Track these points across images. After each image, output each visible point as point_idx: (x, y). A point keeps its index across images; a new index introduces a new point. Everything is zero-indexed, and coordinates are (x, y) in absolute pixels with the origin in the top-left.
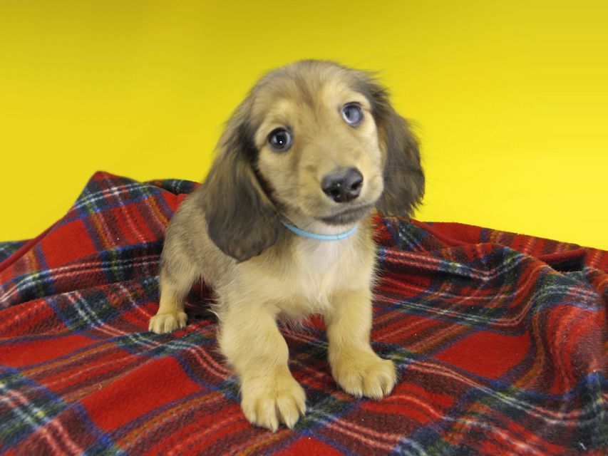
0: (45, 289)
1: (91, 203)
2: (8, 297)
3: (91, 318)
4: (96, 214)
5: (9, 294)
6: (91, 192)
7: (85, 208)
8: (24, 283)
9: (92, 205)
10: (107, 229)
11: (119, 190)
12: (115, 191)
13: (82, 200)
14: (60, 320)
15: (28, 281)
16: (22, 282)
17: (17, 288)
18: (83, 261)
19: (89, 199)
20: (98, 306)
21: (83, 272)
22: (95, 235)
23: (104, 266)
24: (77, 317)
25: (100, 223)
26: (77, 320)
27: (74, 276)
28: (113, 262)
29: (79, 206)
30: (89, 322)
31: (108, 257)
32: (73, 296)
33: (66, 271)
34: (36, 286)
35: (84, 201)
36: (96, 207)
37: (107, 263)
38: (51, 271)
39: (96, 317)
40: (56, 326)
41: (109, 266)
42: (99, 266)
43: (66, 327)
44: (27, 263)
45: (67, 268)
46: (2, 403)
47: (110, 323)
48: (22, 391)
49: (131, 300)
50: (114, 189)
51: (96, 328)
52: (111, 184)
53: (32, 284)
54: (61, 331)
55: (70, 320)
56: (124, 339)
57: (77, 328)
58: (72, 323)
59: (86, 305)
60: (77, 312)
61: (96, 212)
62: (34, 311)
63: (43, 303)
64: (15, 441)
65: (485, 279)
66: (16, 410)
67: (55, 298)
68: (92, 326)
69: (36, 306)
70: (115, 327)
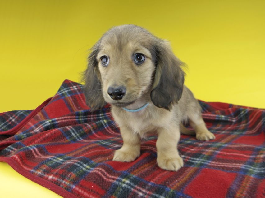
0: (53, 126)
1: (66, 92)
2: (39, 129)
3: (77, 136)
4: (68, 97)
5: (39, 128)
6: (65, 88)
7: (63, 95)
8: (46, 124)
10: (74, 103)
11: (77, 87)
12: (75, 88)
13: (61, 91)
14: (64, 137)
15: (47, 123)
16: (44, 123)
17: (42, 126)
18: (70, 115)
19: (64, 91)
20: (79, 132)
21: (69, 120)
22: (69, 106)
23: (77, 118)
24: (71, 135)
25: (71, 101)
26: (71, 137)
27: (66, 121)
28: (80, 117)
29: (60, 94)
30: (76, 138)
31: (78, 114)
32: (69, 127)
33: (63, 119)
34: (51, 125)
35: (62, 92)
36: (68, 94)
37: (78, 117)
38: (56, 119)
39: (79, 136)
40: (63, 139)
41: (79, 118)
42: (75, 118)
43: (67, 140)
44: (40, 117)
45: (62, 118)
46: (68, 164)
47: (85, 139)
48: (73, 159)
49: (92, 130)
50: (74, 87)
51: (80, 141)
52: (73, 85)
53: (49, 124)
54: (65, 141)
55: (69, 137)
56: (99, 142)
57: (72, 140)
58: (69, 138)
59: (75, 131)
60: (71, 133)
61: (68, 96)
62: (54, 132)
63: (57, 129)
64: (84, 177)
65: (234, 121)
66: (76, 164)
67: (61, 128)
68: (78, 140)
69: (54, 131)
70: (88, 140)
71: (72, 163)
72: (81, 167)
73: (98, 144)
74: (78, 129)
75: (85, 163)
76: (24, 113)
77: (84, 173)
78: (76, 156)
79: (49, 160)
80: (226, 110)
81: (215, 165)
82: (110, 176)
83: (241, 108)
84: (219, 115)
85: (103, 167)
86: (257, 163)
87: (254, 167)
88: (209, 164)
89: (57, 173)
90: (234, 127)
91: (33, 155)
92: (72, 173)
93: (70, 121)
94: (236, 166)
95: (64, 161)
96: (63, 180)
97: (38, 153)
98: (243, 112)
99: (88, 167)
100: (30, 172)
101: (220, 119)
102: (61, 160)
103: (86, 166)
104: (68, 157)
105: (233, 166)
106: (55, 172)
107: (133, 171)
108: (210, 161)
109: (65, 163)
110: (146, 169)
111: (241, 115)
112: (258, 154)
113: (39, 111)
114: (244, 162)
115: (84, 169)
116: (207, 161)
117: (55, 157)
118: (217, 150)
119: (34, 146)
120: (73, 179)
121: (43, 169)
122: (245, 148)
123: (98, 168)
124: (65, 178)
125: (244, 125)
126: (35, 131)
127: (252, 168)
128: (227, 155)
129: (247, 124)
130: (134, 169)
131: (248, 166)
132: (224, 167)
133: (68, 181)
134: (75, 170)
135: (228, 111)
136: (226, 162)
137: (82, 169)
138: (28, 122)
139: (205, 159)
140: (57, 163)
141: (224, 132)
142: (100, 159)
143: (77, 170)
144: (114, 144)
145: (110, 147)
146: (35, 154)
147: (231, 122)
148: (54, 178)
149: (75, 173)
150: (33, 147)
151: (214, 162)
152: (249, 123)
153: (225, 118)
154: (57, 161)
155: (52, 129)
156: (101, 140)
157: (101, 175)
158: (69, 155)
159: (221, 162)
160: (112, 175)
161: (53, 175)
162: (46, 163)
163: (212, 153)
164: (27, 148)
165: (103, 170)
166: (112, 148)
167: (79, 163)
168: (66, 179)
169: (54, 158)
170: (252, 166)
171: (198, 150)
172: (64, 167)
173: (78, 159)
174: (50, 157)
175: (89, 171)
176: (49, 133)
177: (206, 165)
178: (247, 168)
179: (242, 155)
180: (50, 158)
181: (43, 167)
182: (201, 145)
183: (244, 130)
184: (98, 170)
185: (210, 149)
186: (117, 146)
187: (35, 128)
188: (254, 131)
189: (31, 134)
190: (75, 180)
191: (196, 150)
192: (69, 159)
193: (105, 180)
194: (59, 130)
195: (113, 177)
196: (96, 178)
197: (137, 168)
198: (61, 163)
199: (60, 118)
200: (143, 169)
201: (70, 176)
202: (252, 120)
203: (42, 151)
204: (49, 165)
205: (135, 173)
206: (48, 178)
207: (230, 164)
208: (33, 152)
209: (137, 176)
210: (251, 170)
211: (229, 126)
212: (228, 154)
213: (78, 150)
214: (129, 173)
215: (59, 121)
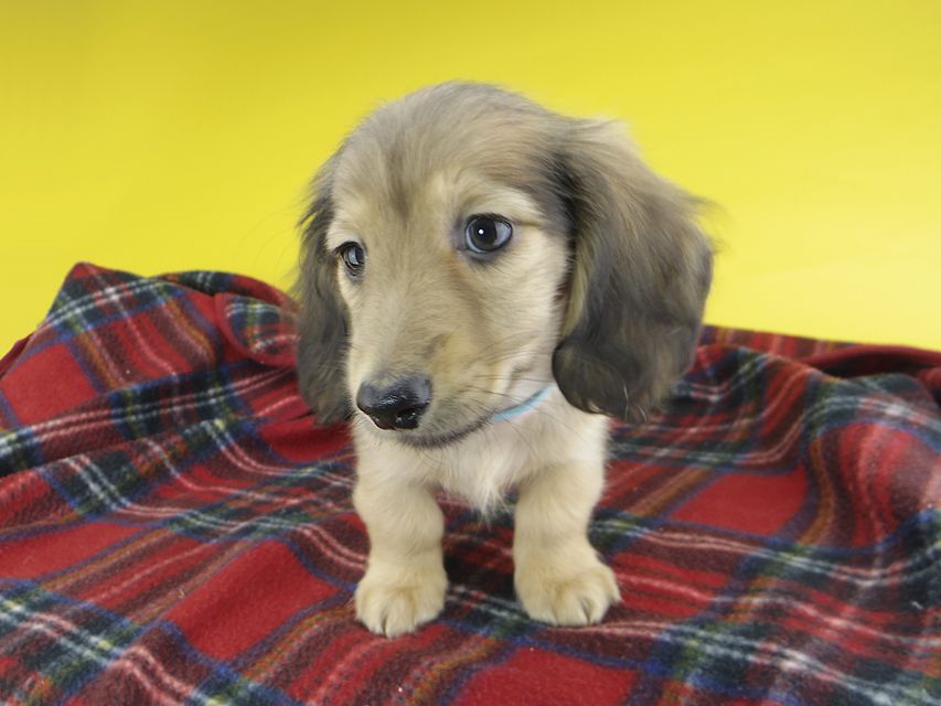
0: (26, 456)
1: (76, 316)
3: (111, 495)
4: (87, 333)
6: (74, 298)
7: (66, 325)
9: (77, 319)
10: (107, 357)
11: (118, 292)
12: (112, 294)
13: (60, 311)
14: (62, 500)
18: (84, 410)
19: (71, 309)
20: (119, 476)
21: (85, 427)
22: (90, 368)
23: (116, 416)
24: (88, 494)
25: (95, 346)
26: (89, 499)
27: (72, 433)
28: (129, 409)
29: (56, 322)
30: (107, 502)
31: (121, 401)
32: (78, 462)
33: (58, 428)
34: (14, 453)
35: (64, 313)
36: (85, 321)
37: (119, 411)
38: (34, 428)
39: (117, 494)
40: (56, 510)
41: (123, 415)
42: (109, 417)
43: (71, 510)
45: (58, 422)
46: (35, 632)
47: (139, 502)
48: (59, 613)
49: (168, 464)
50: (110, 290)
51: (121, 510)
52: (103, 283)
53: (8, 450)
54: (66, 517)
55: (78, 499)
56: (179, 521)
57: (90, 512)
58: (80, 504)
59: (100, 474)
60: (87, 486)
61: (86, 330)
62: (20, 487)
63: (31, 474)
64: (80, 685)
65: (714, 398)
66: (63, 639)
67: (50, 465)
68: (114, 507)
69: (22, 479)
70: (150, 506)
71: (50, 632)
72: (78, 649)
73: (176, 529)
74: (110, 466)
75: (97, 633)
77: (89, 668)
78: (75, 592)
82: (167, 681)
83: (744, 350)
90: (712, 429)
92: (40, 673)
93: (87, 431)
95: (27, 614)
98: (746, 367)
99: (104, 644)
102: (17, 608)
103: (97, 643)
104: (49, 593)
107: (254, 665)
109: (27, 625)
111: (740, 377)
115: (88, 653)
120: (41, 699)
124: (10, 694)
125: (745, 422)
129: (758, 419)
130: (259, 656)
134: (53, 664)
137: (80, 656)
141: (664, 452)
142: (153, 608)
143: (59, 661)
147: (705, 403)
149: (49, 674)
152: (764, 414)
153: (680, 387)
156: (190, 511)
158: (50, 584)
168: (16, 697)
172: (15, 649)
175: (104, 662)
183: (741, 447)
184: (134, 658)
188: (773, 455)
190: (45, 700)
192: (46, 606)
194: (40, 476)
195: (176, 684)
197: (269, 651)
198: (15, 622)
199: (51, 424)
201: (31, 686)
202: (774, 405)
205: (257, 673)
209: (261, 684)
211: (693, 425)
213: (93, 560)
214: (235, 676)
215: (45, 437)
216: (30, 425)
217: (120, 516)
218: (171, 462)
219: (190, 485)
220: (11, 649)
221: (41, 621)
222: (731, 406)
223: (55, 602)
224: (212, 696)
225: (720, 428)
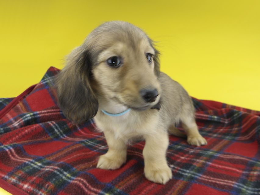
0: (35, 120)
1: (50, 81)
2: (18, 124)
3: (61, 133)
5: (18, 122)
6: (50, 76)
7: (47, 84)
8: (26, 117)
9: (50, 83)
13: (45, 80)
14: (46, 134)
15: (28, 117)
16: (24, 117)
17: (22, 120)
18: (53, 109)
19: (49, 79)
20: (63, 128)
21: (53, 113)
22: (54, 97)
24: (54, 132)
26: (54, 134)
27: (49, 115)
29: (44, 83)
30: (60, 135)
32: (51, 123)
33: (45, 113)
34: (32, 119)
35: (46, 80)
38: (38, 112)
39: (62, 133)
40: (45, 136)
43: (49, 136)
44: (20, 108)
45: (45, 111)
46: (47, 171)
47: (69, 136)
48: (53, 165)
51: (63, 138)
53: (30, 118)
54: (47, 138)
55: (51, 133)
56: (83, 142)
57: (55, 137)
58: (52, 135)
59: (58, 127)
60: (54, 130)
62: (34, 128)
63: (38, 125)
64: (63, 187)
65: (226, 122)
66: (55, 171)
67: (43, 123)
68: (61, 137)
69: (35, 126)
70: (72, 138)
71: (51, 170)
72: (61, 175)
73: (83, 145)
74: (61, 125)
75: (66, 171)
76: (3, 101)
77: (64, 182)
78: (57, 160)
79: (26, 165)
80: (218, 110)
81: (206, 180)
82: (92, 189)
83: (235, 110)
84: (212, 116)
85: (85, 176)
86: (250, 182)
87: (247, 186)
88: (200, 178)
89: (33, 182)
90: (227, 130)
91: (9, 157)
92: (50, 182)
93: (53, 115)
94: (228, 184)
95: (43, 166)
96: (39, 190)
97: (15, 154)
98: (236, 115)
99: (68, 175)
100: (3, 178)
101: (213, 120)
102: (39, 164)
103: (66, 175)
104: (48, 160)
105: (225, 183)
106: (31, 181)
107: (118, 184)
108: (201, 174)
109: (44, 169)
110: (132, 181)
111: (234, 117)
112: (252, 170)
113: (21, 100)
114: (237, 180)
115: (64, 177)
116: (198, 174)
117: (34, 161)
118: (209, 162)
119: (11, 146)
120: (51, 190)
121: (18, 175)
122: (238, 160)
123: (79, 179)
124: (41, 189)
125: (236, 129)
126: (13, 124)
127: (245, 187)
128: (219, 168)
129: (240, 128)
130: (119, 181)
131: (241, 185)
132: (216, 183)
133: (45, 192)
134: (54, 179)
135: (221, 111)
136: (218, 178)
137: (62, 178)
138: (7, 113)
139: (196, 172)
140: (34, 168)
141: (215, 135)
142: (82, 166)
143: (56, 179)
144: (100, 145)
145: (95, 149)
146: (10, 156)
147: (224, 124)
148: (30, 187)
149: (53, 183)
150: (9, 147)
151: (205, 176)
152: (242, 127)
153: (218, 119)
154: (35, 166)
155: (32, 124)
157: (82, 187)
158: (49, 158)
159: (212, 177)
160: (94, 187)
161: (28, 184)
162: (23, 168)
163: (203, 164)
164: (2, 148)
165: (85, 181)
166: (97, 149)
167: (59, 171)
168: (43, 189)
169: (32, 162)
170: (245, 185)
171: (189, 159)
172: (42, 175)
173: (58, 166)
174: (27, 160)
175: (69, 181)
176: (29, 129)
177: (196, 179)
178: (240, 188)
179: (234, 169)
180: (27, 162)
181: (18, 173)
182: (192, 151)
183: (236, 135)
184: (80, 181)
185: (201, 159)
186: (103, 147)
187: (14, 121)
188: (246, 137)
189: (9, 128)
190: (52, 191)
191: (186, 159)
192: (48, 164)
193: (87, 193)
194: (40, 126)
195: (95, 190)
196: (77, 190)
197: (122, 180)
198: (39, 168)
199: (43, 111)
200: (128, 181)
201: (48, 186)
202: (245, 125)
203: (20, 151)
204: (25, 171)
205: (119, 187)
206: (22, 187)
207: (222, 180)
208: (9, 153)
209: (121, 190)
210: (244, 189)
211: (221, 129)
212: (220, 166)
213: (60, 151)
214: (113, 187)
215: (41, 115)
216: (37, 111)
217: (64, 140)
218: (78, 126)
219: (83, 133)
220: (40, 175)
221: (48, 168)
222: (231, 124)
223: (51, 163)
224: (107, 192)
225: (229, 130)
